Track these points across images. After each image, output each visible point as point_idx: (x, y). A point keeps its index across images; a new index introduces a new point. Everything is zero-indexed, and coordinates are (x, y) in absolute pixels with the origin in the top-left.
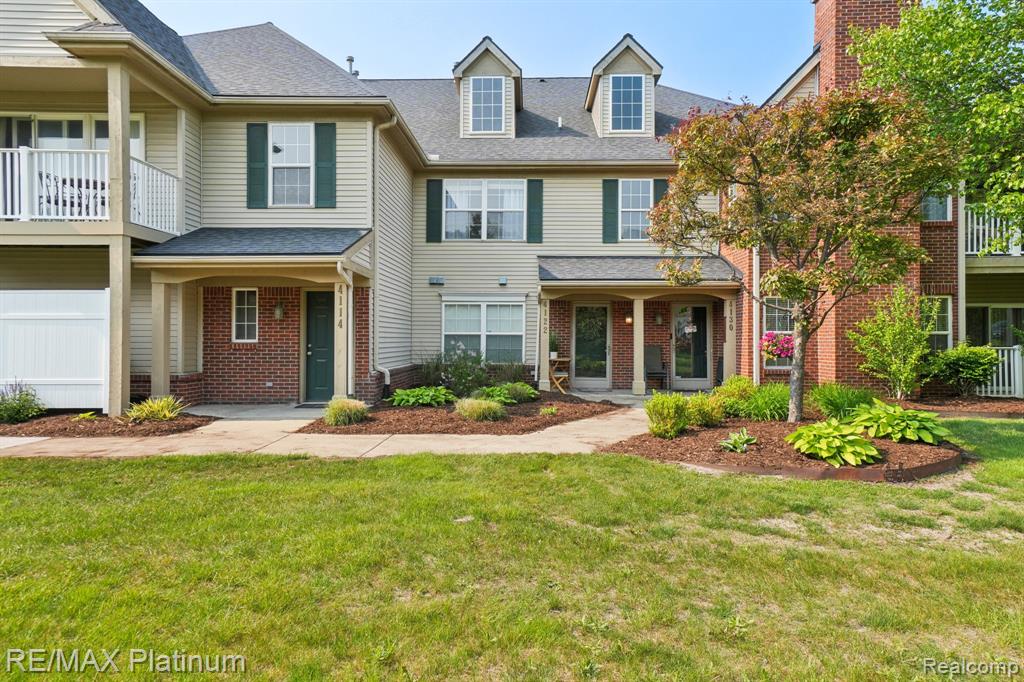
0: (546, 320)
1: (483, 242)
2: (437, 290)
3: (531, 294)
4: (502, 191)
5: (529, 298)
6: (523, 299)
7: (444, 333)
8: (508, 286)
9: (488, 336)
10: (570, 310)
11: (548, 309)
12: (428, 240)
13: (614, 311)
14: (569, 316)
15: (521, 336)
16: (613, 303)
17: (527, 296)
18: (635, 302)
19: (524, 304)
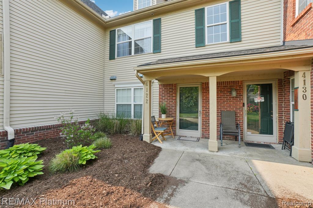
1: (132, 56)
2: (114, 82)
7: (116, 103)
9: (135, 105)
10: (176, 90)
12: (110, 59)
14: (176, 93)
16: (203, 84)
18: (210, 78)
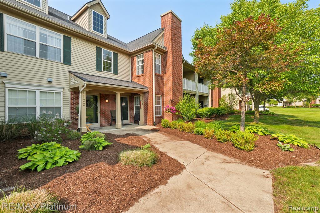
0: (84, 100)
1: (37, 58)
2: (1, 80)
3: (65, 88)
4: (49, 36)
5: (64, 90)
6: (62, 90)
7: (8, 106)
8: (53, 83)
9: (41, 108)
11: (85, 95)
13: (101, 97)
15: (61, 107)
16: (101, 94)
17: (63, 89)
18: (118, 94)
19: (62, 92)
